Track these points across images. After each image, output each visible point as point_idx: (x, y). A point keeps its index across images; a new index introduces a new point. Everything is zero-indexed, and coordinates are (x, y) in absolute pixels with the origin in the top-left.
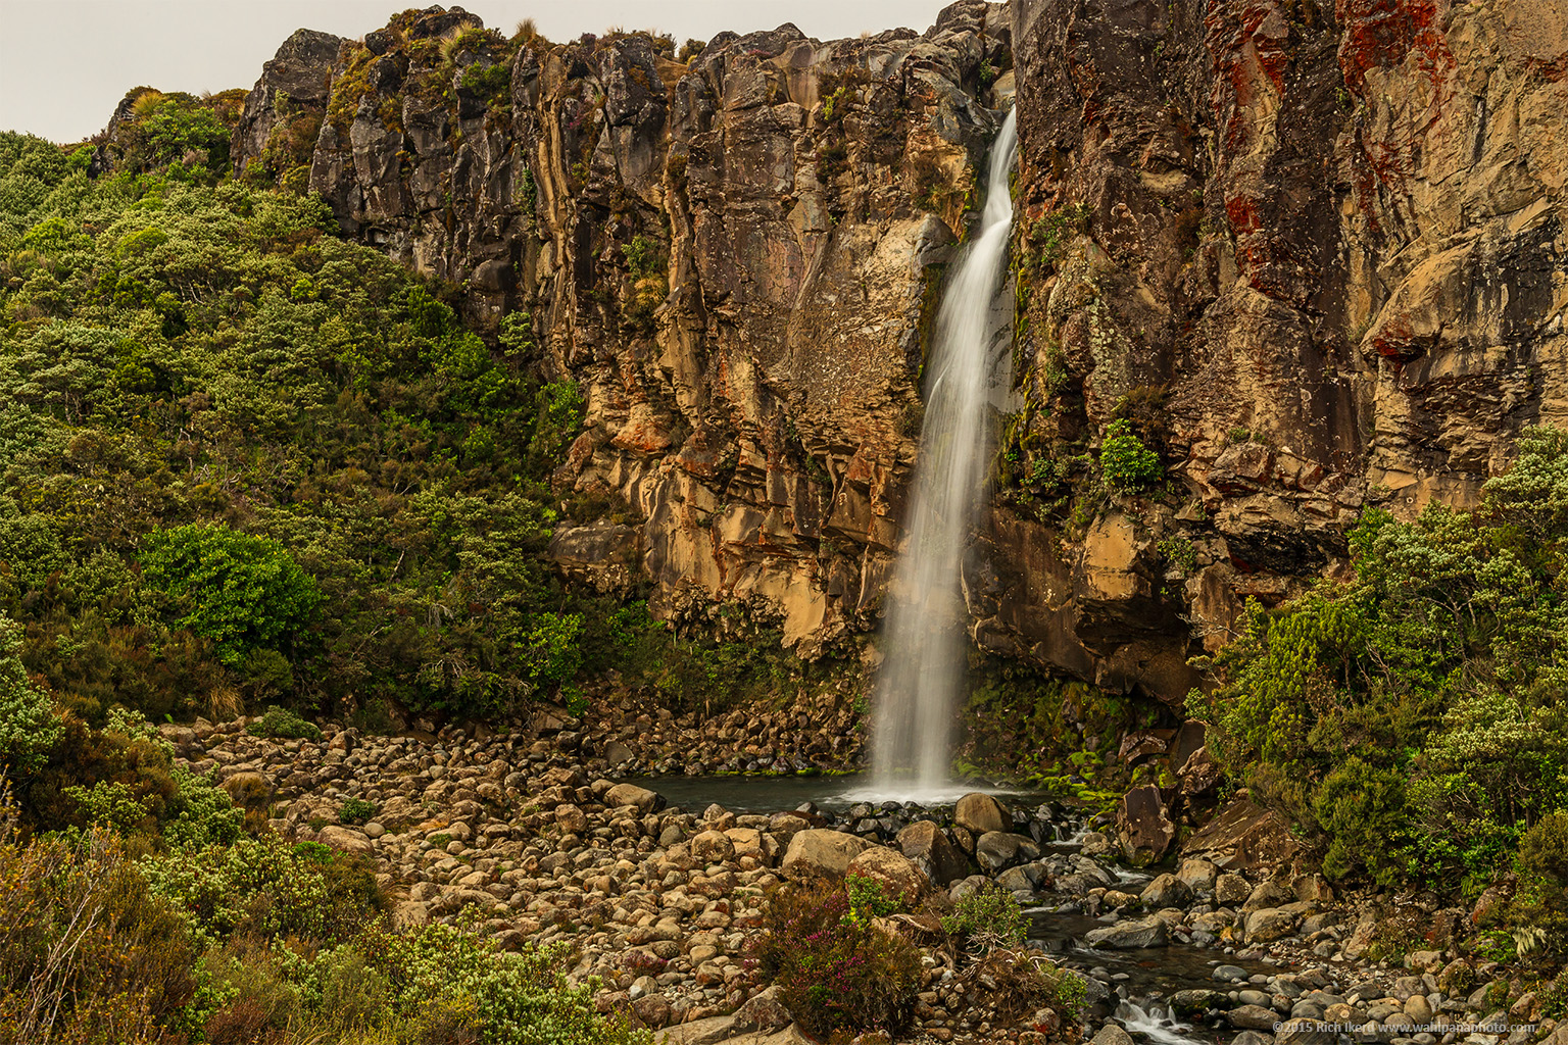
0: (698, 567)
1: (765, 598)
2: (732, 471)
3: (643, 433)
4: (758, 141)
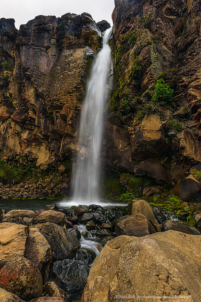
0: (14, 145)
1: (33, 153)
2: (26, 120)
4: (40, 33)
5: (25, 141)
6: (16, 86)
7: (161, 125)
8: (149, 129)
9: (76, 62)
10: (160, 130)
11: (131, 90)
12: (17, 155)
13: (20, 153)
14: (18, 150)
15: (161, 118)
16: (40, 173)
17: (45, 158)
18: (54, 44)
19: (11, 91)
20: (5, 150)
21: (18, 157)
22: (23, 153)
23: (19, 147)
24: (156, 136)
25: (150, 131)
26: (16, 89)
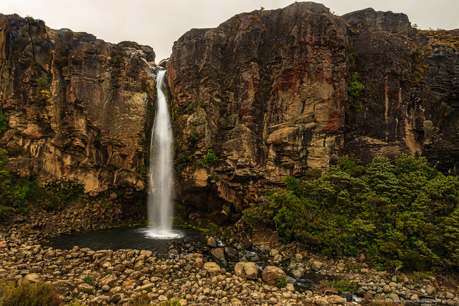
0: (56, 171)
1: (78, 180)
2: (70, 146)
3: (34, 132)
4: (92, 63)
5: (69, 167)
6: (58, 110)
7: (207, 177)
8: (200, 179)
9: (136, 108)
10: (207, 180)
11: (187, 148)
12: (59, 180)
13: (61, 178)
14: (59, 175)
15: (207, 172)
16: (87, 199)
17: (95, 185)
18: (108, 79)
19: (51, 114)
20: (42, 175)
21: (59, 182)
22: (66, 178)
23: (60, 173)
24: (204, 184)
25: (201, 181)
26: (58, 112)
